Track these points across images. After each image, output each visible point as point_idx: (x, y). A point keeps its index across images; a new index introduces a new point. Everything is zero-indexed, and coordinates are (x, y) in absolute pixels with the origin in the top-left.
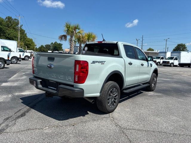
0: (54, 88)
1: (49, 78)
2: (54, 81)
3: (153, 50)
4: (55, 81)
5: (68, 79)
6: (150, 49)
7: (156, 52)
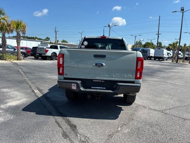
0: (102, 88)
1: (96, 78)
2: (101, 80)
3: (67, 42)
4: (103, 80)
5: (127, 76)
6: (63, 41)
7: (71, 44)
